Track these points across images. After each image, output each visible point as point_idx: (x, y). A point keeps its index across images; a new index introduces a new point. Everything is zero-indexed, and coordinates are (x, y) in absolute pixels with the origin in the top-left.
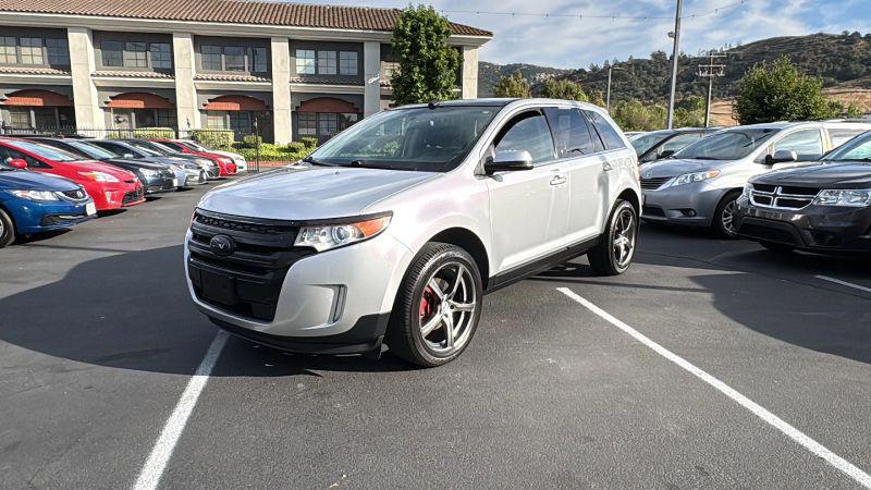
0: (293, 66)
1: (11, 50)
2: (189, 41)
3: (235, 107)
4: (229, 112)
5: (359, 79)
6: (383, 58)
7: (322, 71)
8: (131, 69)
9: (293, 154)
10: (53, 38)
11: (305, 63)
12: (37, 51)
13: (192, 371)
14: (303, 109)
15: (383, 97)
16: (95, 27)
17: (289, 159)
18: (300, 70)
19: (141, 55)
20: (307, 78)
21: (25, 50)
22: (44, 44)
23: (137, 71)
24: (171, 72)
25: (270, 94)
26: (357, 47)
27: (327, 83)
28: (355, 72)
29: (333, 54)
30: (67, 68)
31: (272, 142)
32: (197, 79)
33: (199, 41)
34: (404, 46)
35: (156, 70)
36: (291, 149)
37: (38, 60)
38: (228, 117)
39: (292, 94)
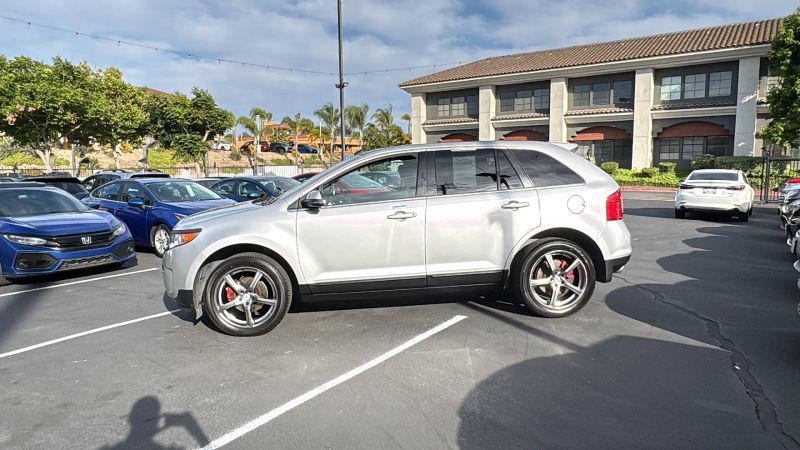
0: (658, 94)
1: (447, 107)
2: (563, 84)
3: (600, 136)
4: (594, 142)
5: (732, 99)
6: (763, 73)
7: (689, 95)
8: (520, 112)
9: (646, 179)
10: (470, 95)
11: (671, 89)
12: (461, 106)
13: (169, 309)
14: (665, 135)
15: (760, 116)
16: (497, 84)
17: (642, 184)
18: (664, 97)
19: (528, 100)
20: (671, 105)
21: (455, 106)
22: (466, 101)
23: (524, 113)
24: (547, 111)
25: (631, 123)
26: (732, 66)
27: (691, 107)
28: (727, 92)
29: (703, 77)
30: (476, 116)
31: (629, 167)
32: (567, 115)
33: (573, 83)
34: (784, 57)
35: (537, 111)
36: (645, 174)
37: (461, 112)
38: (593, 146)
39: (654, 120)
